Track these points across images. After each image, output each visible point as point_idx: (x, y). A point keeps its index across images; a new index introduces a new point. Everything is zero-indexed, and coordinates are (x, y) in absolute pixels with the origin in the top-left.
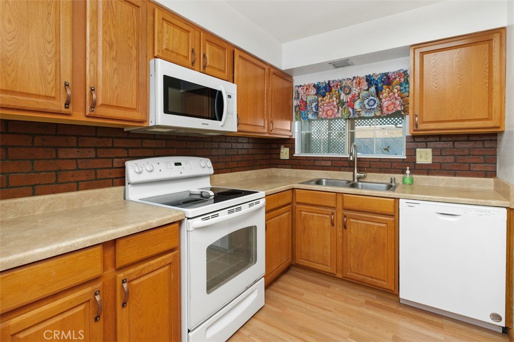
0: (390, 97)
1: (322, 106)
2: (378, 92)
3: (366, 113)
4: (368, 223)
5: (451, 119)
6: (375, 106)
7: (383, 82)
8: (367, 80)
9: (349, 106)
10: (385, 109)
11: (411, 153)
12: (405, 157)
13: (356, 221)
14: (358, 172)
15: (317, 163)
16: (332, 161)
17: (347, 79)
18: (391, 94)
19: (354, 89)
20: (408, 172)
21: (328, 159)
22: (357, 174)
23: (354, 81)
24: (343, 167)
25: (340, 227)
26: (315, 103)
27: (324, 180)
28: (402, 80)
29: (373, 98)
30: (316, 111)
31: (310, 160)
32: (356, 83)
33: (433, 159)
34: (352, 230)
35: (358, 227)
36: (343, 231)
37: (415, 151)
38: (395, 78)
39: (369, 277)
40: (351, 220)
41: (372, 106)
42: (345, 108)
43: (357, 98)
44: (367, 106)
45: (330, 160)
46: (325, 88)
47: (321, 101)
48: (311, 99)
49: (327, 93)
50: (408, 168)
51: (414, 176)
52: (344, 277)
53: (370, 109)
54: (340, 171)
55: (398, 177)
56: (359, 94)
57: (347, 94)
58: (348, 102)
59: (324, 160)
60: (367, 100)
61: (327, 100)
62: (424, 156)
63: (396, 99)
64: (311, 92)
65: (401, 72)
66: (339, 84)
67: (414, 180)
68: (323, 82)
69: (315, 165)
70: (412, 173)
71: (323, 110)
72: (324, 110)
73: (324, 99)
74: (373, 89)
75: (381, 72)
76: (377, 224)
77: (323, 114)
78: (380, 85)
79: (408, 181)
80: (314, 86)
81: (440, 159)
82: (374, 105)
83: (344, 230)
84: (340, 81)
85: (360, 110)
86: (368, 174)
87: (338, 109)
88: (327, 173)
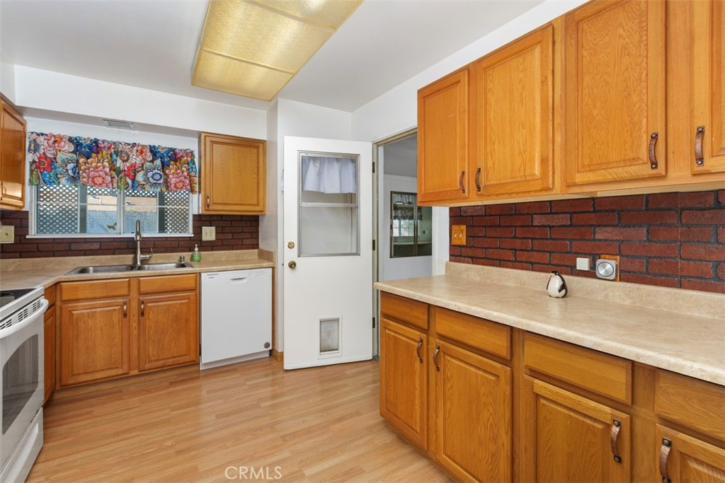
0: (178, 174)
1: (87, 171)
2: (164, 166)
3: (151, 187)
4: (170, 302)
5: (234, 202)
6: (161, 181)
7: (170, 157)
8: (151, 151)
9: (126, 175)
10: (173, 185)
11: (198, 231)
12: (193, 235)
13: (156, 304)
14: (142, 253)
15: (74, 247)
16: (100, 242)
17: (125, 144)
18: (178, 171)
19: (134, 157)
20: (196, 249)
21: (94, 240)
22: (139, 256)
23: (135, 148)
24: (118, 249)
25: (134, 316)
26: (72, 165)
27: (91, 268)
28: (189, 159)
29: (159, 172)
30: (73, 175)
31: (60, 243)
32: (137, 151)
33: (216, 237)
34: (151, 316)
35: (159, 310)
36: (139, 320)
37: (201, 229)
38: (182, 156)
39: (170, 358)
40: (149, 305)
41: (157, 180)
42: (121, 178)
43: (140, 169)
44: (151, 180)
45: (97, 242)
46: (90, 147)
47: (86, 163)
48: (64, 157)
49: (94, 155)
50: (196, 245)
51: (202, 253)
52: (139, 371)
53: (156, 184)
54: (114, 254)
55: (187, 255)
56: (143, 165)
57: (124, 161)
58: (125, 170)
59: (88, 242)
60: (151, 173)
61: (94, 164)
62: (209, 233)
63: (185, 178)
64: (64, 147)
65: (188, 151)
66: (113, 146)
67: (202, 256)
68: (86, 137)
69: (70, 250)
70: (199, 250)
71: (88, 176)
72: (90, 176)
73: (89, 160)
74: (158, 162)
75: (168, 146)
76: (179, 302)
77: (88, 181)
78: (166, 160)
79: (196, 257)
80: (71, 140)
81: (221, 236)
82: (160, 179)
83: (141, 318)
84: (114, 143)
85: (144, 183)
86: (154, 255)
87: (112, 178)
88: (93, 259)
